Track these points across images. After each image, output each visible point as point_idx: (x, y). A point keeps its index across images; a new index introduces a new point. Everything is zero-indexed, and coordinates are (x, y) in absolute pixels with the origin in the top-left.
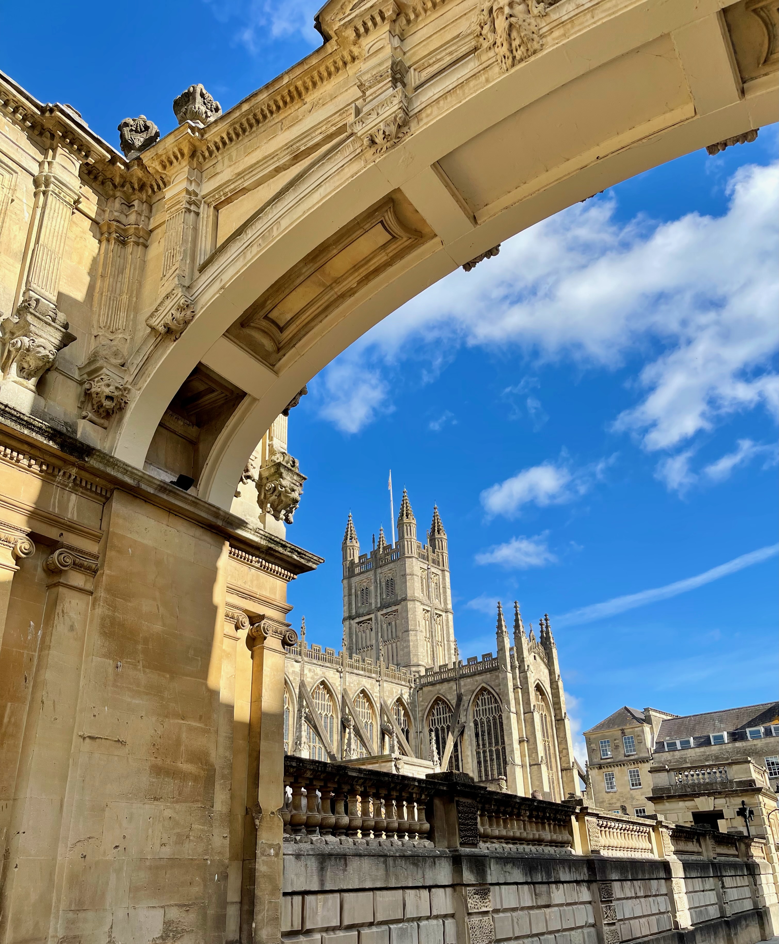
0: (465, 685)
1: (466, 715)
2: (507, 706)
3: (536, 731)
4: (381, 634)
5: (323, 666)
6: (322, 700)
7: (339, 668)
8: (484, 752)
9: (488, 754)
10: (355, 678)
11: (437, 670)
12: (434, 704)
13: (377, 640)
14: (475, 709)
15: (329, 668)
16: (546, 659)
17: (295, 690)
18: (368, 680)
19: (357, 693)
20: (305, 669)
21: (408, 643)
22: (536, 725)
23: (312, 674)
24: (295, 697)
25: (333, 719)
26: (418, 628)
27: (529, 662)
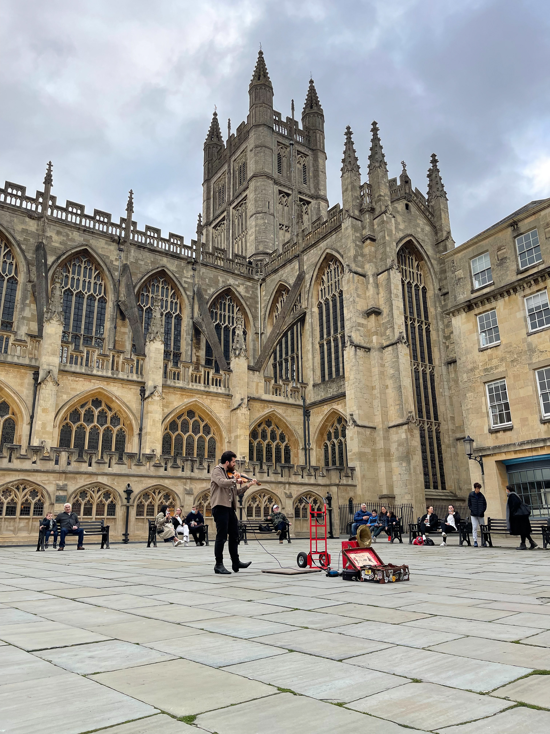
0: (307, 259)
1: (308, 299)
2: (348, 265)
3: (392, 296)
4: (232, 231)
5: (84, 231)
6: (85, 276)
7: (116, 238)
8: (329, 343)
9: (332, 344)
10: (147, 254)
11: (281, 251)
12: (277, 295)
13: (228, 239)
14: (320, 289)
15: (98, 234)
16: (430, 213)
17: (26, 254)
18: (172, 261)
19: (151, 274)
20: (48, 229)
21: (253, 230)
22: (392, 288)
23: (62, 238)
24: (24, 264)
25: (106, 303)
26: (266, 210)
27: (389, 203)
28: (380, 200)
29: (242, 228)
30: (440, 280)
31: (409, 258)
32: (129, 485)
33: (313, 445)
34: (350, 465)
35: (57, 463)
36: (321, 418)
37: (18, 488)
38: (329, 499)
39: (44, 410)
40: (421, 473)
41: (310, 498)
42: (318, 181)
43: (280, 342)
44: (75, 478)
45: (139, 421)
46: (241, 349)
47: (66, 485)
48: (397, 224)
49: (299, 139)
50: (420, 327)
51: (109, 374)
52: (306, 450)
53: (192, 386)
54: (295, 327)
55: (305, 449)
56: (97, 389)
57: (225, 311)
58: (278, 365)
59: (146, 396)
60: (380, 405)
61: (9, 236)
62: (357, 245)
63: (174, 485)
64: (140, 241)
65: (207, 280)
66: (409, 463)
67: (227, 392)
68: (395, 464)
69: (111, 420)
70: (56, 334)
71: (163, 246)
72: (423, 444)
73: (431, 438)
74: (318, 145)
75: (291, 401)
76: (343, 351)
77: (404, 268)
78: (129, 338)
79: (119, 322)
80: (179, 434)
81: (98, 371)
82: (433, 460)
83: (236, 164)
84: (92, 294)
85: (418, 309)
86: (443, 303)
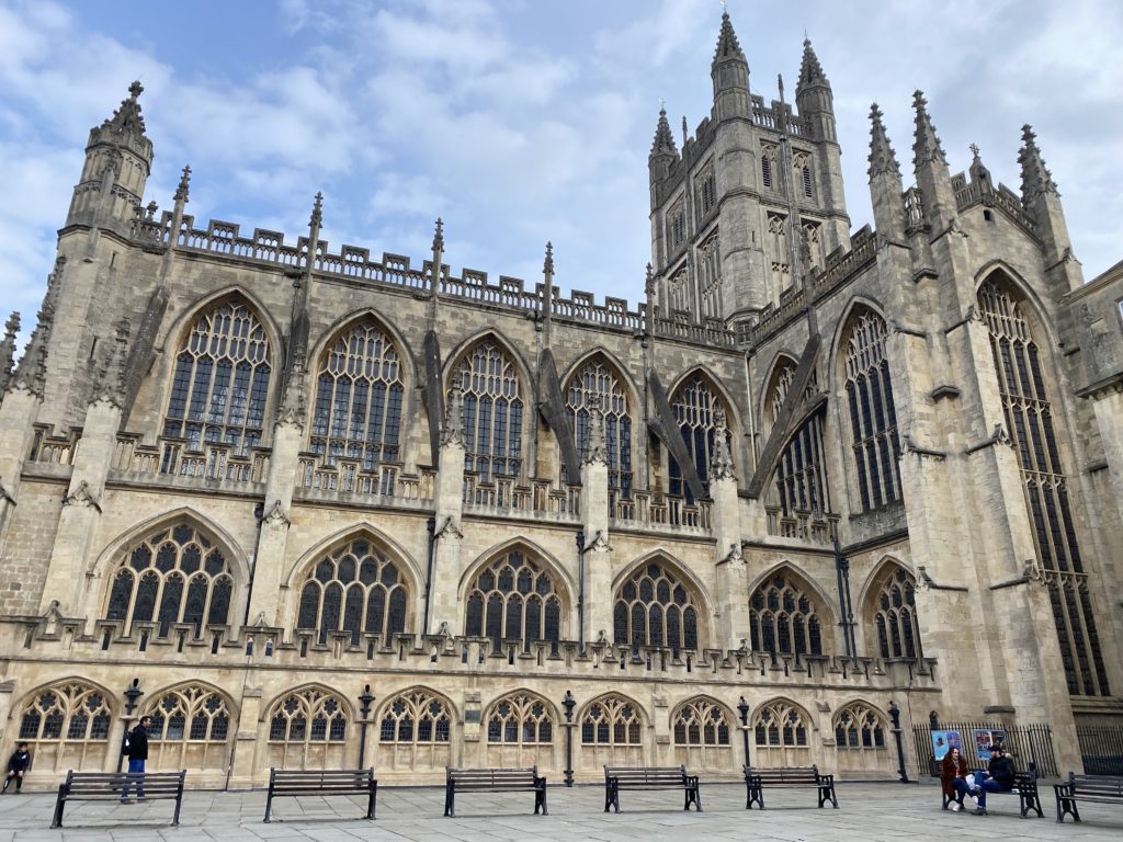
0: (823, 314)
1: (828, 376)
2: (894, 321)
3: (976, 364)
4: (699, 282)
5: (488, 308)
6: (491, 372)
7: (532, 314)
8: (871, 446)
9: (877, 449)
10: (575, 332)
11: (777, 305)
12: (777, 374)
13: (693, 293)
14: (847, 360)
15: (507, 311)
16: (1029, 220)
17: (413, 349)
18: (612, 337)
19: (582, 359)
20: (440, 312)
21: (731, 277)
22: (975, 352)
23: (458, 322)
24: (411, 362)
25: (522, 407)
26: (750, 244)
27: (955, 214)
28: (938, 212)
29: (713, 275)
30: (1061, 330)
31: (999, 299)
32: (569, 692)
33: (858, 618)
34: (927, 654)
35: (465, 660)
36: (868, 572)
37: (413, 699)
38: (895, 713)
39: (445, 576)
40: (1059, 668)
41: (860, 711)
42: (830, 188)
43: (787, 451)
44: (491, 683)
45: (578, 586)
46: (725, 465)
47: (479, 694)
48: (972, 245)
49: (794, 130)
50: (1031, 412)
51: (532, 517)
52: (847, 625)
53: (654, 527)
54: (811, 424)
55: (844, 624)
56: (515, 539)
57: (694, 404)
58: (786, 484)
59: (586, 546)
60: (971, 550)
61: (390, 327)
62: (905, 288)
63: (636, 692)
64: (564, 313)
65: (665, 361)
66: (1035, 651)
67: (707, 535)
68: (1009, 653)
69: (537, 585)
70: (456, 462)
71: (597, 318)
72: (1058, 614)
73: (1071, 603)
74: (826, 136)
75: (814, 545)
76: (897, 460)
77: (992, 315)
78: (556, 456)
79: (541, 434)
80: (638, 604)
81: (516, 512)
82: (1080, 643)
83: (697, 181)
84: (502, 397)
85: (1025, 382)
86: (1070, 368)
